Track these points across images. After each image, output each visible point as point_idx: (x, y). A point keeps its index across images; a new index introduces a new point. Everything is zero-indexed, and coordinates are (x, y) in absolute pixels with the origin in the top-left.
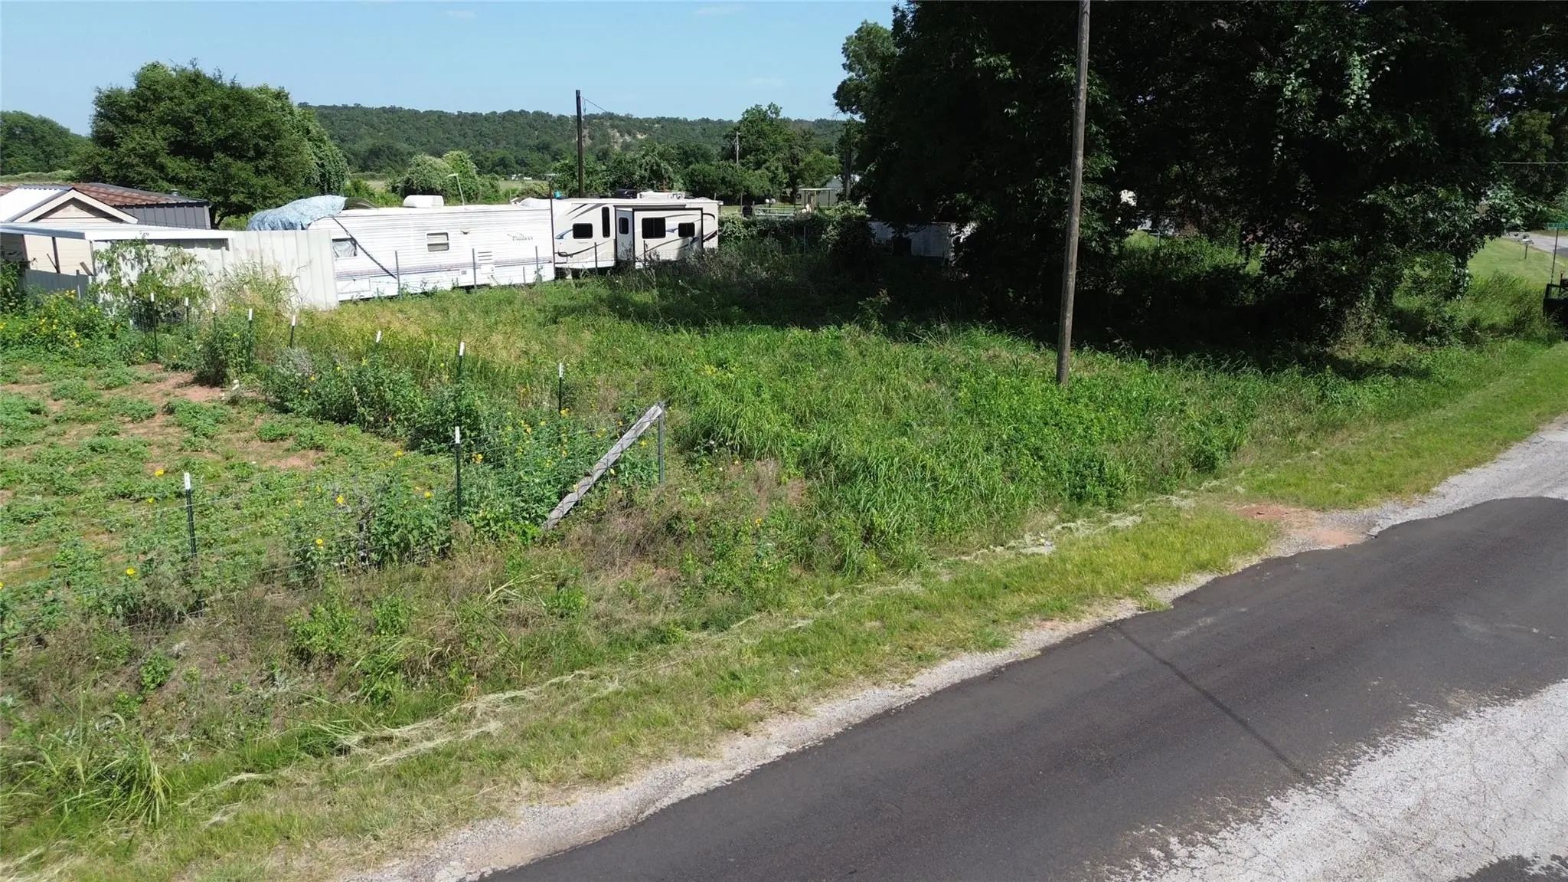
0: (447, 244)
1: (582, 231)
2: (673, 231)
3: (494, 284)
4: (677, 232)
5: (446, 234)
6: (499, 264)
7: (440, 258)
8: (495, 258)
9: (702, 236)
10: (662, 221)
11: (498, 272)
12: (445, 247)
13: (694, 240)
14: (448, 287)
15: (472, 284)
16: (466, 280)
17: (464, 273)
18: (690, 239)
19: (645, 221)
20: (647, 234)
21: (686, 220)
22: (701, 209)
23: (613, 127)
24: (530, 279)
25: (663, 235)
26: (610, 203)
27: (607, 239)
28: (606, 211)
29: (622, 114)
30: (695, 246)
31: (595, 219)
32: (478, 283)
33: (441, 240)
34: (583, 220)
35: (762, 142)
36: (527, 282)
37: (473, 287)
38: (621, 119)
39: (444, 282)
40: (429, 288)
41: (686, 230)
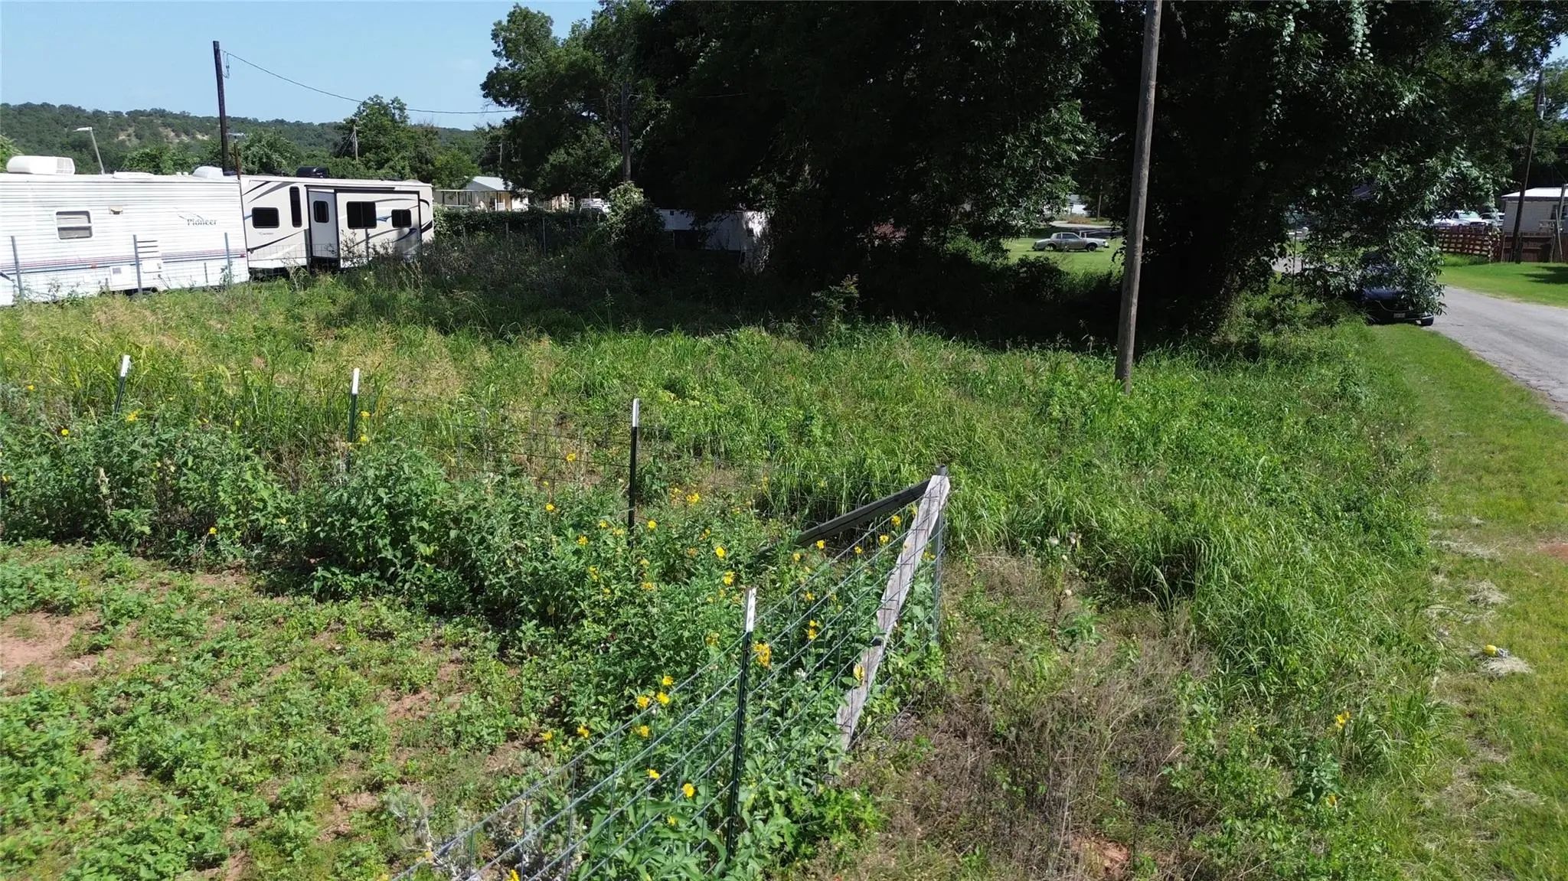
0: (89, 229)
1: (265, 218)
2: (385, 219)
3: (161, 288)
4: (390, 220)
5: (87, 213)
6: (168, 259)
7: (78, 249)
8: (163, 248)
9: (420, 226)
10: (371, 206)
11: (168, 270)
12: (87, 233)
13: (412, 231)
14: (94, 291)
15: (135, 286)
16: (125, 279)
17: (117, 271)
18: (406, 230)
19: (351, 206)
20: (353, 224)
21: (401, 206)
22: (417, 193)
23: (166, 125)
24: (215, 280)
25: (374, 225)
26: (301, 183)
27: (298, 229)
28: (294, 192)
29: (177, 111)
30: (413, 237)
31: (281, 201)
32: (144, 286)
33: (82, 222)
34: (265, 203)
35: (382, 139)
36: (211, 284)
37: (136, 291)
38: (175, 116)
39: (88, 284)
40: (63, 294)
41: (401, 218)
